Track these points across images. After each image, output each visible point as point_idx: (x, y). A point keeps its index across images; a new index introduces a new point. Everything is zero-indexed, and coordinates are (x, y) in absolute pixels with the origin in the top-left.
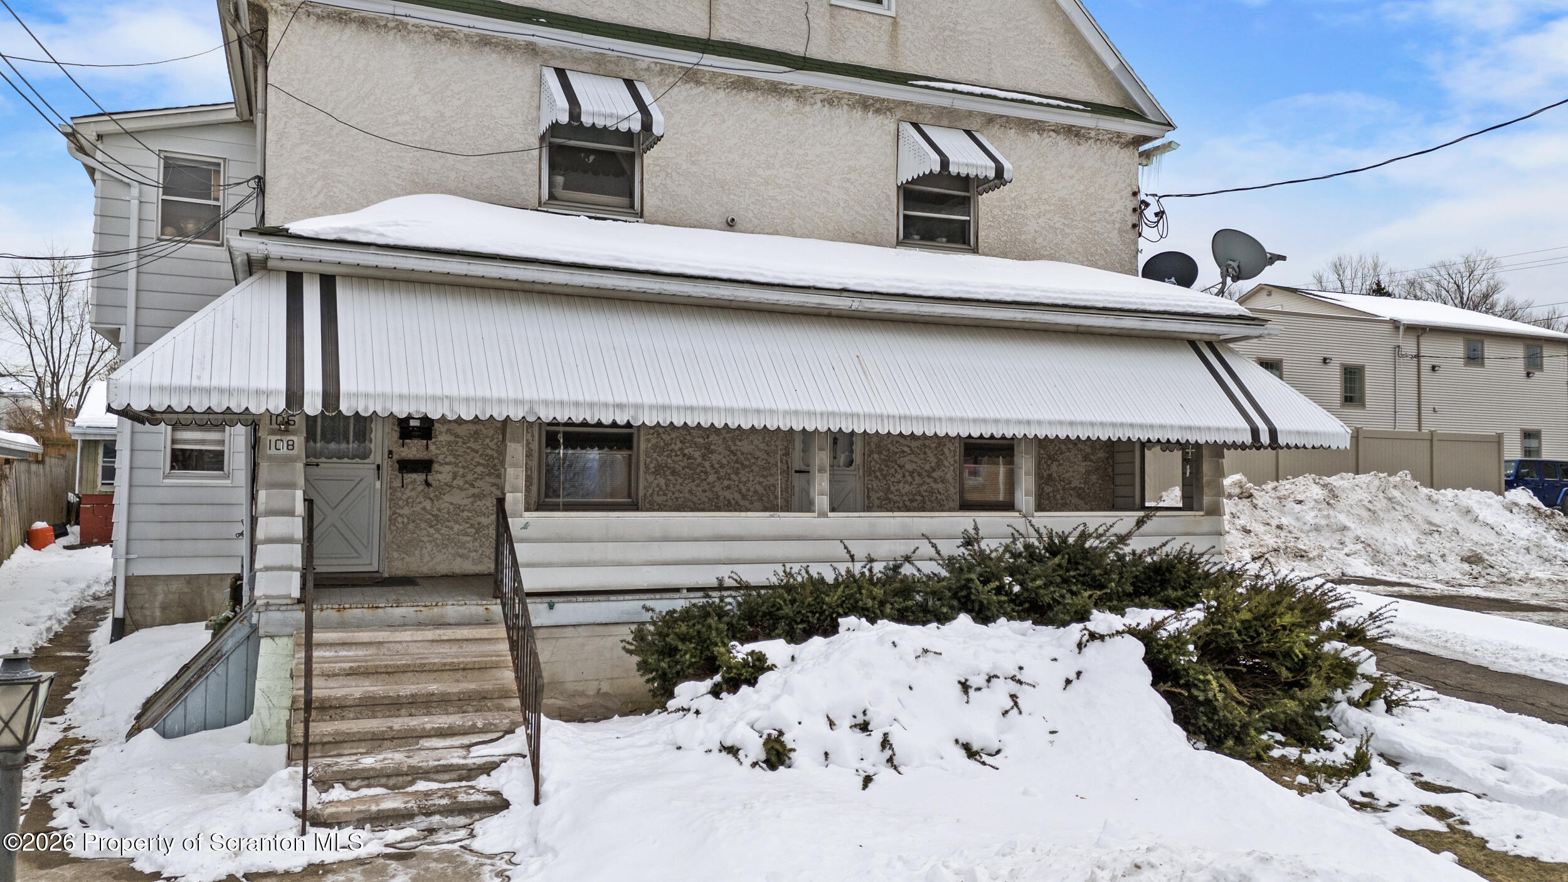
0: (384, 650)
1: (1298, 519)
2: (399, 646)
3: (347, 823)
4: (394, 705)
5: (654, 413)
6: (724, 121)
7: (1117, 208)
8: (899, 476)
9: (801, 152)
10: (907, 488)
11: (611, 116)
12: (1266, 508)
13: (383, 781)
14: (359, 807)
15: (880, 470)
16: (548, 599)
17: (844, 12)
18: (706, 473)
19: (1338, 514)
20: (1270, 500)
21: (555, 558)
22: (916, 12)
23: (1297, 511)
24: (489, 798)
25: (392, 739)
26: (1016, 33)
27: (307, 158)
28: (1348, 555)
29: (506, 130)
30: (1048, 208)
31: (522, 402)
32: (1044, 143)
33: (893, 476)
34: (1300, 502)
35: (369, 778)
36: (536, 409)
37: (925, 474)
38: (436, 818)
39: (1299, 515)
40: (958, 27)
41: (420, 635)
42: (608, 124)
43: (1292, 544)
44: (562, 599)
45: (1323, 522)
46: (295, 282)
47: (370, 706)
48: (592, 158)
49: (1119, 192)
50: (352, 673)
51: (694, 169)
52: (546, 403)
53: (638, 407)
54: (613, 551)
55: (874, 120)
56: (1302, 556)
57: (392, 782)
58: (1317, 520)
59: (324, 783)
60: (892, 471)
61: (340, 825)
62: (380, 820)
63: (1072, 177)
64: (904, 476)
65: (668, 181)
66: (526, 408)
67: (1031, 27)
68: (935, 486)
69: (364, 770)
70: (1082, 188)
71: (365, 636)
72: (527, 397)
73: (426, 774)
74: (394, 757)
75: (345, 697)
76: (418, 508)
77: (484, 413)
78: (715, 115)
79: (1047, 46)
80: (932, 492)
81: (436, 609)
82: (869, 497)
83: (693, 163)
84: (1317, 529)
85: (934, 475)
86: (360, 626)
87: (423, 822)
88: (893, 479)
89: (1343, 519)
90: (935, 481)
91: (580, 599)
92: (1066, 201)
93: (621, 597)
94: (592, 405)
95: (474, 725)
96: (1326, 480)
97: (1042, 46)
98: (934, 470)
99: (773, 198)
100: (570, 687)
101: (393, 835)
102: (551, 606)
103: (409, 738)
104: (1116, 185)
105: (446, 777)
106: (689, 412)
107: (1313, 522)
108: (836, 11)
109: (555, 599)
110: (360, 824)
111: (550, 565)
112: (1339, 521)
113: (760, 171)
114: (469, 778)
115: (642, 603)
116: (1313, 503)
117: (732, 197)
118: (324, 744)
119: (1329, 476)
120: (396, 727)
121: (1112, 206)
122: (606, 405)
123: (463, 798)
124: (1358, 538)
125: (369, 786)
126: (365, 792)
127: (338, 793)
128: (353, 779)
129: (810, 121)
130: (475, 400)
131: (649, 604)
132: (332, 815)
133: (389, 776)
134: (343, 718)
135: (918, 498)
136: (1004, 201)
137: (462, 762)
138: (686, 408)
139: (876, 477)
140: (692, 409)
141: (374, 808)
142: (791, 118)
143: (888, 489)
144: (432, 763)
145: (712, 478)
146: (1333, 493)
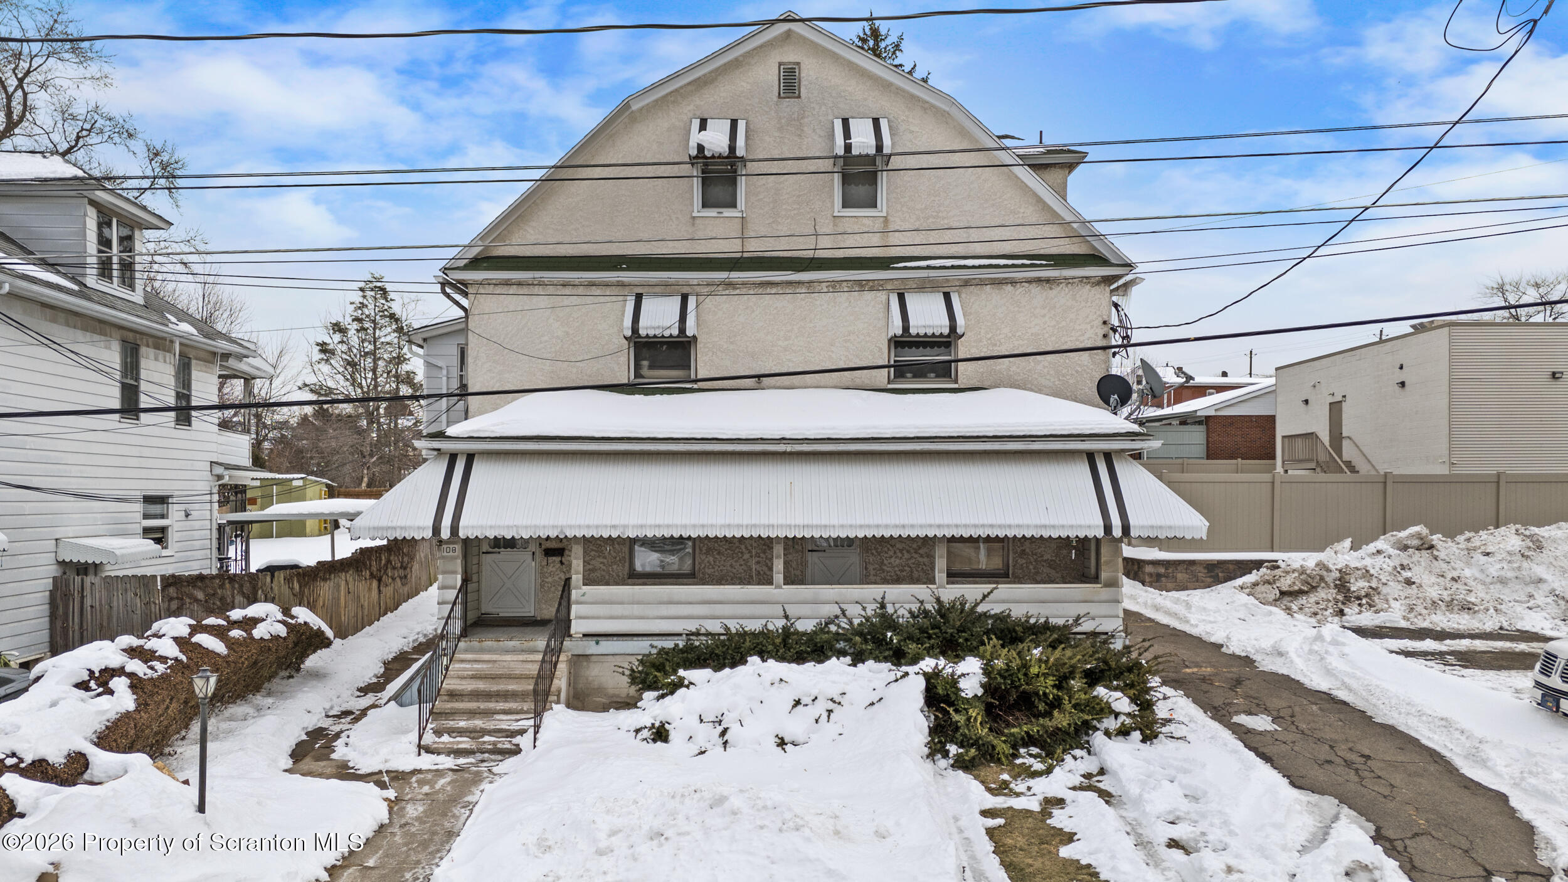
0: (497, 665)
1: (1482, 571)
2: (505, 664)
3: (443, 753)
4: (488, 696)
5: (635, 530)
6: (753, 311)
7: (1087, 336)
8: (891, 553)
9: (812, 325)
10: (898, 561)
11: (658, 327)
12: (1448, 560)
13: (468, 734)
14: (448, 746)
15: (876, 549)
16: (595, 638)
17: (844, 220)
18: (742, 553)
19: (1535, 566)
20: (1458, 551)
21: (601, 614)
22: (904, 209)
23: (1481, 563)
24: (513, 747)
25: (480, 713)
26: (992, 210)
27: (490, 371)
28: (1530, 609)
29: (607, 338)
30: (1021, 342)
31: (556, 527)
32: (1018, 292)
33: (886, 553)
34: (1488, 554)
35: (461, 732)
36: (565, 531)
37: (912, 551)
38: (486, 755)
39: (1483, 567)
40: (940, 214)
41: (515, 658)
42: (657, 333)
43: (1462, 596)
44: (604, 638)
45: (1510, 574)
46: (453, 458)
47: (476, 695)
48: (665, 347)
49: (1090, 322)
50: (473, 677)
51: (731, 347)
52: (571, 527)
53: (625, 527)
54: (637, 610)
55: (868, 296)
56: (1469, 609)
57: (472, 735)
58: (1503, 573)
59: (439, 733)
60: (886, 549)
61: (439, 754)
62: (458, 753)
63: (1044, 316)
64: (895, 553)
65: (714, 357)
66: (559, 530)
67: (1006, 202)
68: (921, 559)
69: (458, 728)
70: (1054, 323)
71: (486, 657)
72: (560, 524)
73: (490, 732)
74: (478, 723)
75: (463, 690)
76: (556, 578)
77: (535, 534)
78: (747, 308)
79: (1021, 215)
80: (918, 564)
81: (531, 643)
82: (866, 568)
83: (732, 343)
84: (1503, 581)
85: (921, 551)
86: (490, 651)
87: (479, 756)
88: (886, 555)
89: (1540, 571)
90: (922, 556)
91: (615, 638)
92: (1039, 335)
93: (640, 639)
94: (597, 527)
95: (522, 709)
96: (1535, 530)
97: (1016, 216)
98: (920, 548)
99: (789, 360)
100: (611, 692)
101: (462, 761)
102: (597, 643)
103: (488, 714)
104: (1087, 317)
105: (500, 735)
106: (657, 529)
107: (1495, 574)
108: (838, 220)
109: (599, 639)
110: (448, 754)
111: (598, 618)
112: (1534, 573)
113: (780, 343)
114: (512, 737)
115: (650, 642)
116: (1506, 554)
117: (760, 363)
118: (446, 713)
119: (1538, 527)
120: (482, 707)
121: (1083, 335)
122: (606, 526)
123: (500, 746)
124: (1552, 592)
125: (461, 736)
126: (458, 739)
127: (446, 738)
128: (453, 732)
129: (818, 303)
130: (530, 527)
131: (655, 643)
132: (435, 748)
133: (471, 732)
134: (462, 701)
135: (906, 568)
136: (981, 341)
137: (508, 728)
138: (656, 526)
139: (873, 554)
140: (659, 526)
141: (455, 747)
142: (803, 303)
143: (882, 563)
144: (492, 727)
145: (746, 556)
146: (1538, 545)
